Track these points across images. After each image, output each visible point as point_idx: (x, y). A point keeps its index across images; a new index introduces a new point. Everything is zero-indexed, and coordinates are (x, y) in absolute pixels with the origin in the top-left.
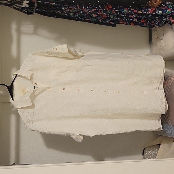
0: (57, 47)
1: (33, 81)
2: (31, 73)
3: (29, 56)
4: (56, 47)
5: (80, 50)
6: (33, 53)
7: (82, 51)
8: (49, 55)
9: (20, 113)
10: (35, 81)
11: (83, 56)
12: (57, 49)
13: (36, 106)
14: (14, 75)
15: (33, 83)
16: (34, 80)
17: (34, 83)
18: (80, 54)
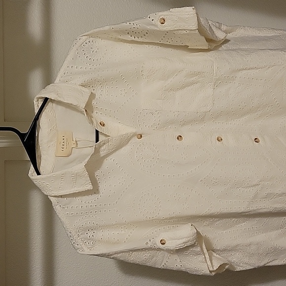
0: (164, 14)
1: (94, 114)
2: (87, 92)
3: (81, 41)
4: (160, 13)
5: (217, 24)
6: (92, 31)
7: (224, 27)
8: (136, 39)
9: (57, 209)
10: (98, 116)
11: (226, 41)
12: (163, 21)
13: (102, 187)
14: (38, 98)
15: (95, 122)
16: (95, 112)
17: (97, 123)
18: (220, 35)
